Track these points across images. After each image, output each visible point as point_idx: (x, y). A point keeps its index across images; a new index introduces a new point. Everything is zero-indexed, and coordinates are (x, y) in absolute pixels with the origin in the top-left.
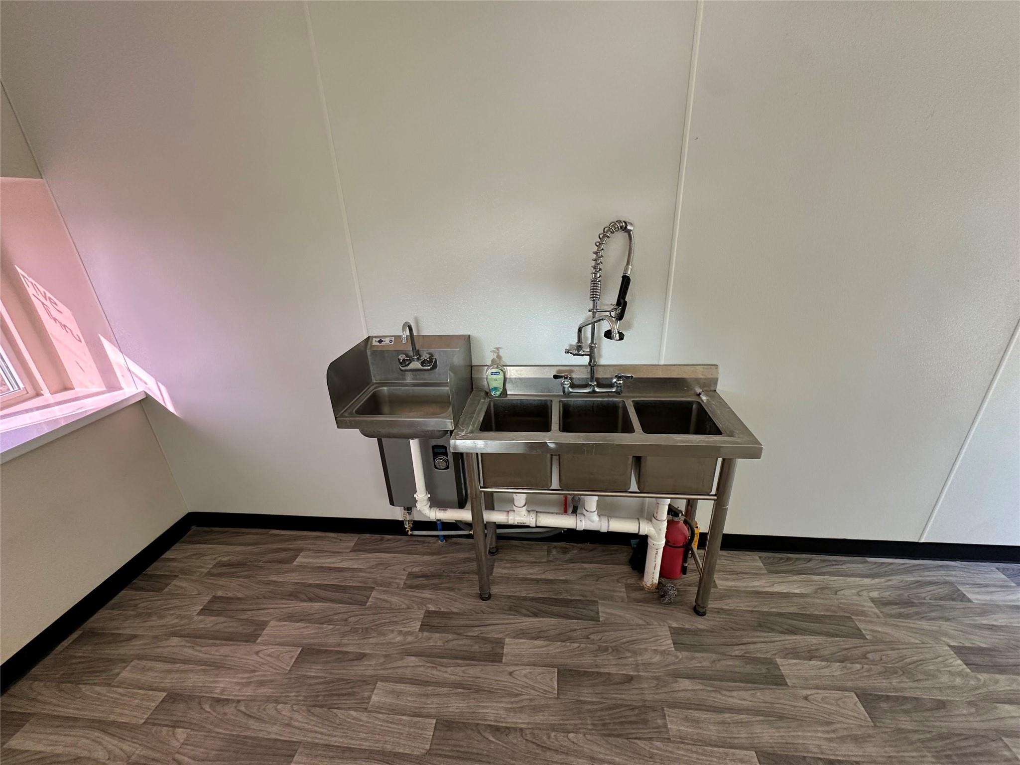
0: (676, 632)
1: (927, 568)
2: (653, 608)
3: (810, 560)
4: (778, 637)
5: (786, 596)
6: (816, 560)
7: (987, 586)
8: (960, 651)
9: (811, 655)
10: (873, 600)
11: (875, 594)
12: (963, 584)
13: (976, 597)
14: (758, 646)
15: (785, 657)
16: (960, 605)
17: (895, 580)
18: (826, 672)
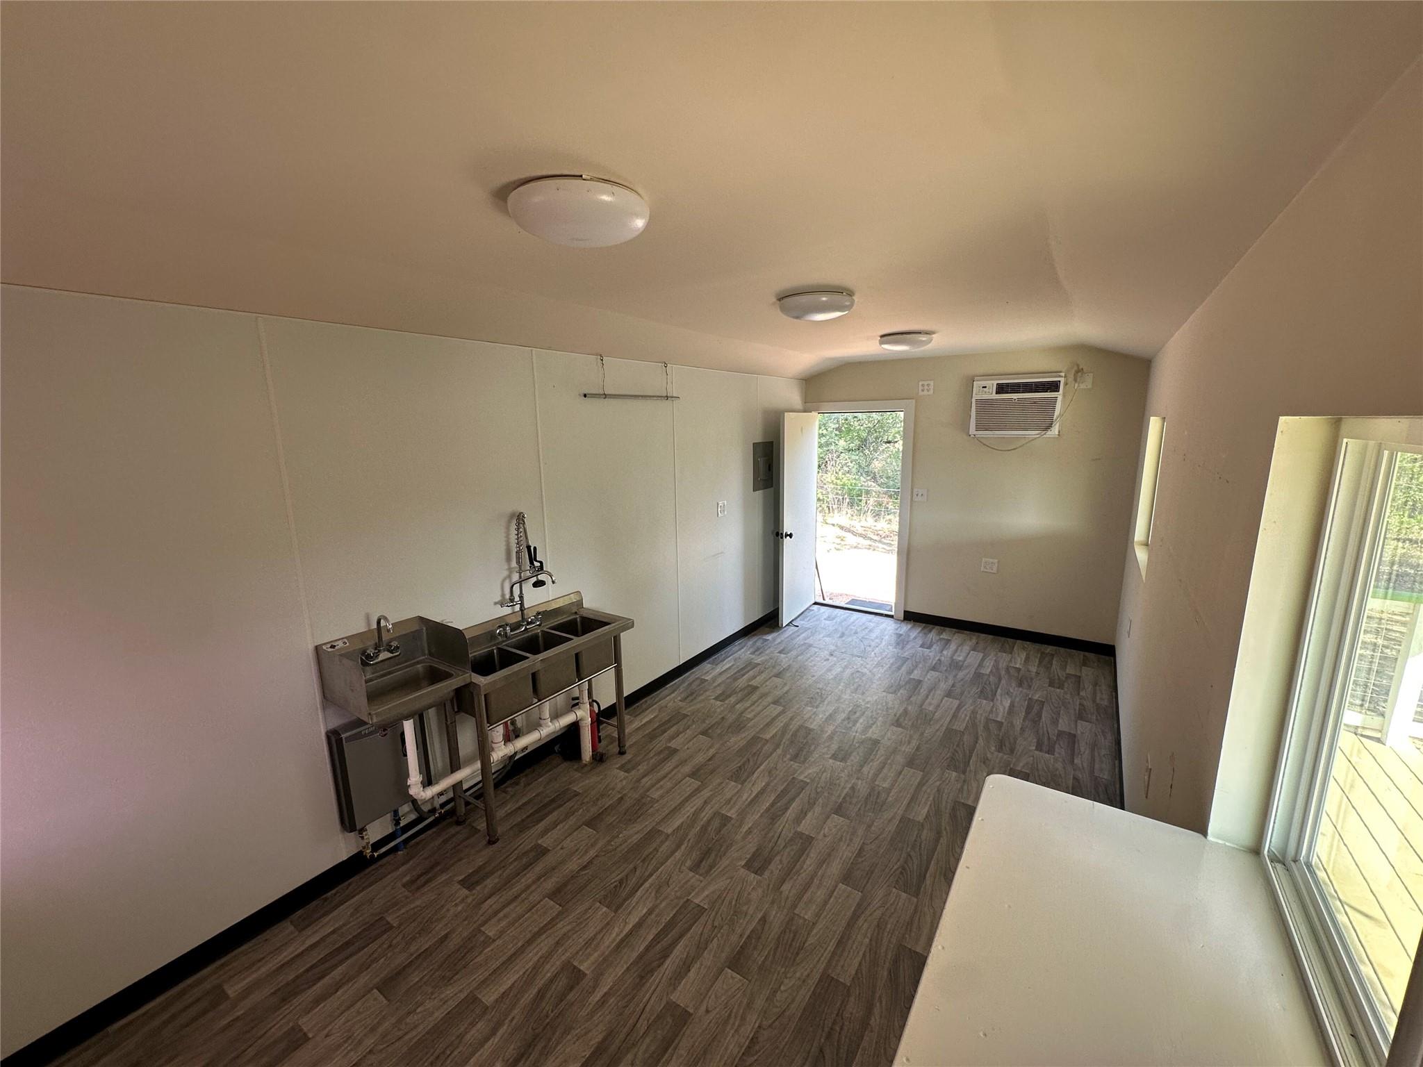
0: (621, 768)
1: (688, 677)
2: (602, 767)
3: (646, 701)
4: (661, 738)
5: (650, 722)
6: (648, 700)
7: (708, 672)
8: (716, 699)
9: (677, 734)
10: (681, 701)
11: (679, 698)
12: (701, 676)
13: (708, 678)
14: (657, 746)
15: (670, 742)
16: (706, 683)
17: (682, 688)
18: (686, 736)
